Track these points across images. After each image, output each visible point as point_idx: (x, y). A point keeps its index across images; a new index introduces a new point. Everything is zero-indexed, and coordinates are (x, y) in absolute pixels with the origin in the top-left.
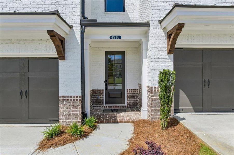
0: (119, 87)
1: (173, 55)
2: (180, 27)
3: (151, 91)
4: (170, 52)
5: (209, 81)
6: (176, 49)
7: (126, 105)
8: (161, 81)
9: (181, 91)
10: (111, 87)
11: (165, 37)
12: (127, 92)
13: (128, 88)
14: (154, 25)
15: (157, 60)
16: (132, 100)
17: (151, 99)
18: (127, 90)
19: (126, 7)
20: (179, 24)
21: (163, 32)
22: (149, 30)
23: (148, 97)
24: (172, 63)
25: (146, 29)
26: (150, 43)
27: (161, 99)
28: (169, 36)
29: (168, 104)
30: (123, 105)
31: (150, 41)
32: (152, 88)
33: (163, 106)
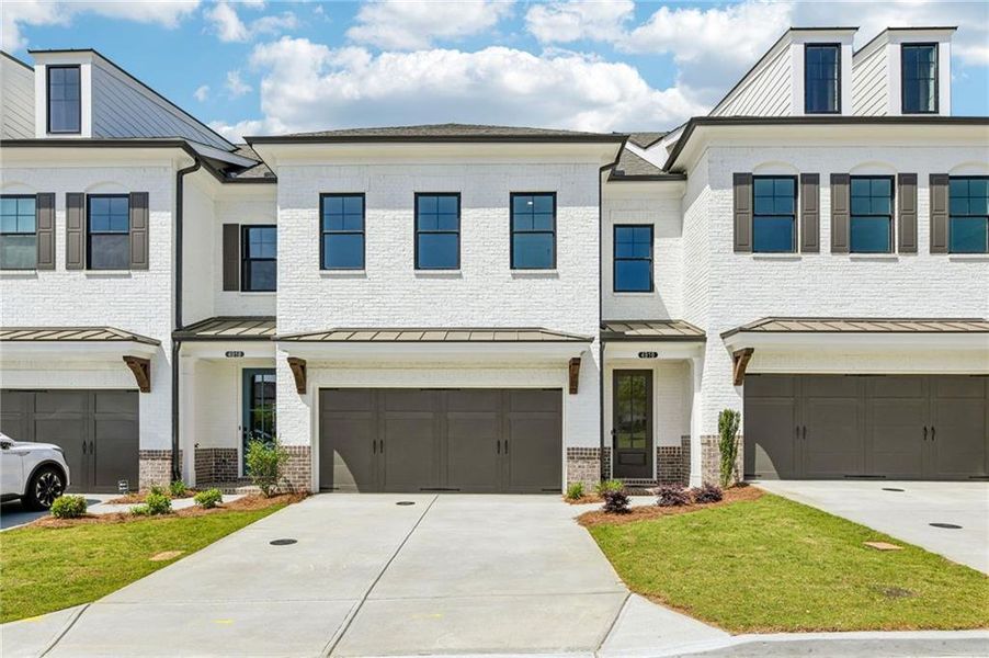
0: (640, 444)
1: (742, 387)
2: (749, 352)
3: (707, 442)
4: (737, 383)
5: (804, 429)
6: (748, 374)
7: (655, 478)
8: (721, 424)
9: (758, 447)
10: (624, 444)
11: (731, 360)
12: (658, 452)
13: (661, 446)
14: (713, 339)
15: (716, 394)
16: (667, 470)
17: (708, 454)
18: (658, 448)
19: (655, 281)
20: (747, 349)
21: (726, 352)
22: (705, 346)
23: (703, 454)
24: (741, 400)
25: (700, 344)
26: (706, 369)
27: (721, 450)
28: (736, 360)
29: (731, 454)
30: (649, 480)
31: (706, 364)
32: (709, 437)
33: (724, 457)
